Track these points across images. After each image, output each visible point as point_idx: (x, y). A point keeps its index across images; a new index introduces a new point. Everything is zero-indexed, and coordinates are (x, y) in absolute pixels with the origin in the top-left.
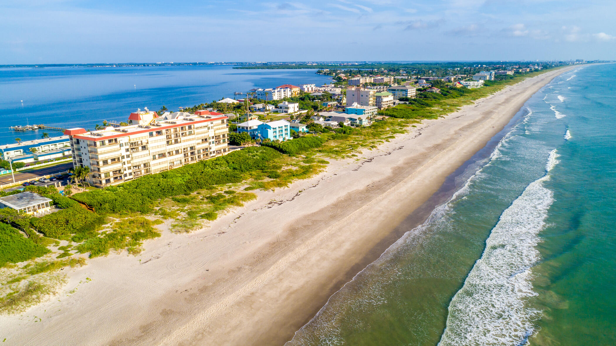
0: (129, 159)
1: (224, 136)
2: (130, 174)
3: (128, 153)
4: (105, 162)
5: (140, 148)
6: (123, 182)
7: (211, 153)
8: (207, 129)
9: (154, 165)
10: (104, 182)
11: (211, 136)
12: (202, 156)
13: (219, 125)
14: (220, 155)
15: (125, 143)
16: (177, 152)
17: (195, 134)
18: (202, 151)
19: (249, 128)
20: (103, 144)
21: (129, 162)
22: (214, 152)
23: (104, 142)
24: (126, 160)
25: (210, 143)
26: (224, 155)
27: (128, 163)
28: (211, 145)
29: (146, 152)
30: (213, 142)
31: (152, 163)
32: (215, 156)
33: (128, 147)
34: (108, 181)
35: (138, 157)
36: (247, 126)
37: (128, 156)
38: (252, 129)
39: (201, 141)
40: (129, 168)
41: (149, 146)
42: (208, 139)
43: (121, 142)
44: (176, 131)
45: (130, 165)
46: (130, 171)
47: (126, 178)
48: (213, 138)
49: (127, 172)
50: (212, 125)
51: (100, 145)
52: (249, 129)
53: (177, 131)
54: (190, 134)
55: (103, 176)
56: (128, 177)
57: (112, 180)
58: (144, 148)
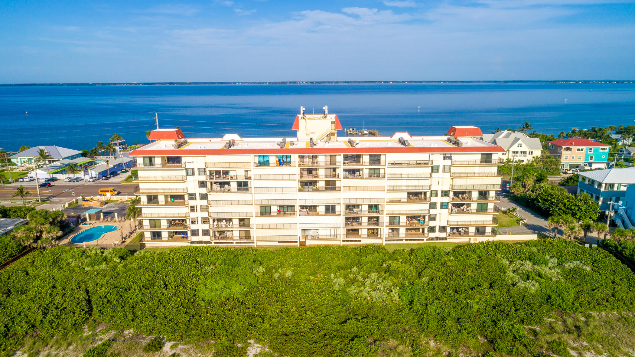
0: (204, 203)
1: (483, 194)
2: (206, 233)
3: (204, 191)
4: (152, 199)
5: (234, 185)
6: (189, 244)
7: (432, 229)
8: (429, 170)
9: (262, 226)
10: (148, 235)
11: (440, 189)
12: (402, 231)
13: (474, 166)
14: (463, 240)
15: (199, 169)
16: (331, 209)
17: (386, 176)
18: (403, 219)
19: (603, 186)
20: (151, 162)
21: (205, 209)
22: (443, 229)
23: (153, 159)
24: (198, 203)
25: (433, 206)
26: (472, 241)
27: (202, 211)
28: (437, 211)
29: (243, 196)
30: (444, 206)
31: (255, 221)
32: (446, 239)
33: (203, 178)
34: (157, 235)
35: (224, 203)
36: (601, 181)
37: (204, 197)
38: (615, 189)
39: (405, 195)
40: (205, 221)
41: (252, 184)
42: (428, 195)
43: (189, 166)
44: (333, 162)
45: (205, 215)
46: (206, 227)
47: (195, 239)
48: (445, 194)
49: (200, 227)
50: (448, 163)
51: (144, 165)
52: (603, 189)
53: (335, 164)
54: (375, 174)
55: (146, 223)
56: (201, 238)
57: (165, 234)
58: (243, 186)
